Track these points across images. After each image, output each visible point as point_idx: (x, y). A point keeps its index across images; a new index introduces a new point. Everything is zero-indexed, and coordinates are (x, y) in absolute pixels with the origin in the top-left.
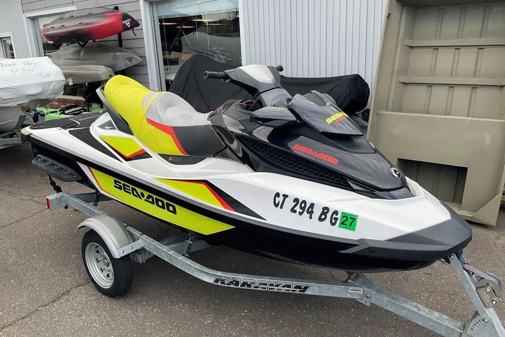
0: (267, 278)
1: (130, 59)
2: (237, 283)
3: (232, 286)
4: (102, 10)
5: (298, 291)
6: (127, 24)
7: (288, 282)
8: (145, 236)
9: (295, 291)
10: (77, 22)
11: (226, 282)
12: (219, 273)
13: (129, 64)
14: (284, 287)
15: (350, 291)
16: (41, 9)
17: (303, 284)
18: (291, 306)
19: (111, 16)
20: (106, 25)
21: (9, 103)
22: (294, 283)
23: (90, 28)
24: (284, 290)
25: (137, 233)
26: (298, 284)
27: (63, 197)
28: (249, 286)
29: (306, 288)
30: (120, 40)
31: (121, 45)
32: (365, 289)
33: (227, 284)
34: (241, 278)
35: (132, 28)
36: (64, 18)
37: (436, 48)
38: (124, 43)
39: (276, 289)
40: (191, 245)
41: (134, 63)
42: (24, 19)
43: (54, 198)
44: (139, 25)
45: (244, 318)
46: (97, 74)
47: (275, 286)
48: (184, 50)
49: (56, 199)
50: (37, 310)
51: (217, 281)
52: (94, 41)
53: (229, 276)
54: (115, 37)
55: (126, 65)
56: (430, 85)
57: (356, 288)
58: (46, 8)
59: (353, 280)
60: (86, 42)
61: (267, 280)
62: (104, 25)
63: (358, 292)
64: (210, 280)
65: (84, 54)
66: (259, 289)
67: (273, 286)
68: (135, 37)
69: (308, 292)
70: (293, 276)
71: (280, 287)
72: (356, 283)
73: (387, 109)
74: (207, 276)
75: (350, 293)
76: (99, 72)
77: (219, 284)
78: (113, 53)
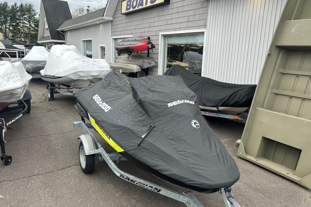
0: (143, 180)
1: (150, 64)
2: (129, 179)
3: (127, 180)
4: (141, 39)
5: (156, 191)
6: (149, 46)
7: (152, 185)
8: (102, 148)
9: (155, 190)
10: (129, 43)
11: (125, 177)
12: (122, 172)
13: (149, 66)
14: (150, 187)
15: (181, 198)
16: (118, 35)
17: (159, 188)
18: (160, 200)
19: (143, 42)
20: (140, 46)
21: (83, 78)
22: (154, 186)
23: (133, 47)
24: (150, 188)
25: (99, 146)
26: (157, 187)
27: (81, 123)
28: (134, 182)
29: (160, 190)
30: (148, 53)
31: (148, 56)
32: (189, 199)
33: (125, 179)
34: (131, 177)
35: (152, 48)
36: (125, 40)
37: (298, 76)
38: (150, 55)
39: (146, 187)
40: (121, 157)
41: (152, 65)
42: (111, 39)
43: (77, 123)
44: (155, 47)
45: (134, 198)
46: (133, 69)
47: (146, 185)
48: (183, 61)
49: (78, 124)
50: (54, 171)
51: (121, 176)
52: (137, 53)
53: (126, 175)
54: (146, 52)
55: (148, 66)
56: (291, 97)
57: (184, 197)
58: (121, 35)
59: (185, 193)
60: (131, 53)
61: (142, 181)
62: (139, 46)
63: (185, 199)
64: (118, 175)
65: (131, 59)
66: (138, 185)
67: (144, 185)
68: (153, 53)
69: (160, 193)
70: (155, 183)
71: (148, 187)
72: (186, 195)
73: (262, 107)
74: (118, 172)
75: (181, 199)
76: (134, 68)
77: (122, 177)
78: (143, 60)
